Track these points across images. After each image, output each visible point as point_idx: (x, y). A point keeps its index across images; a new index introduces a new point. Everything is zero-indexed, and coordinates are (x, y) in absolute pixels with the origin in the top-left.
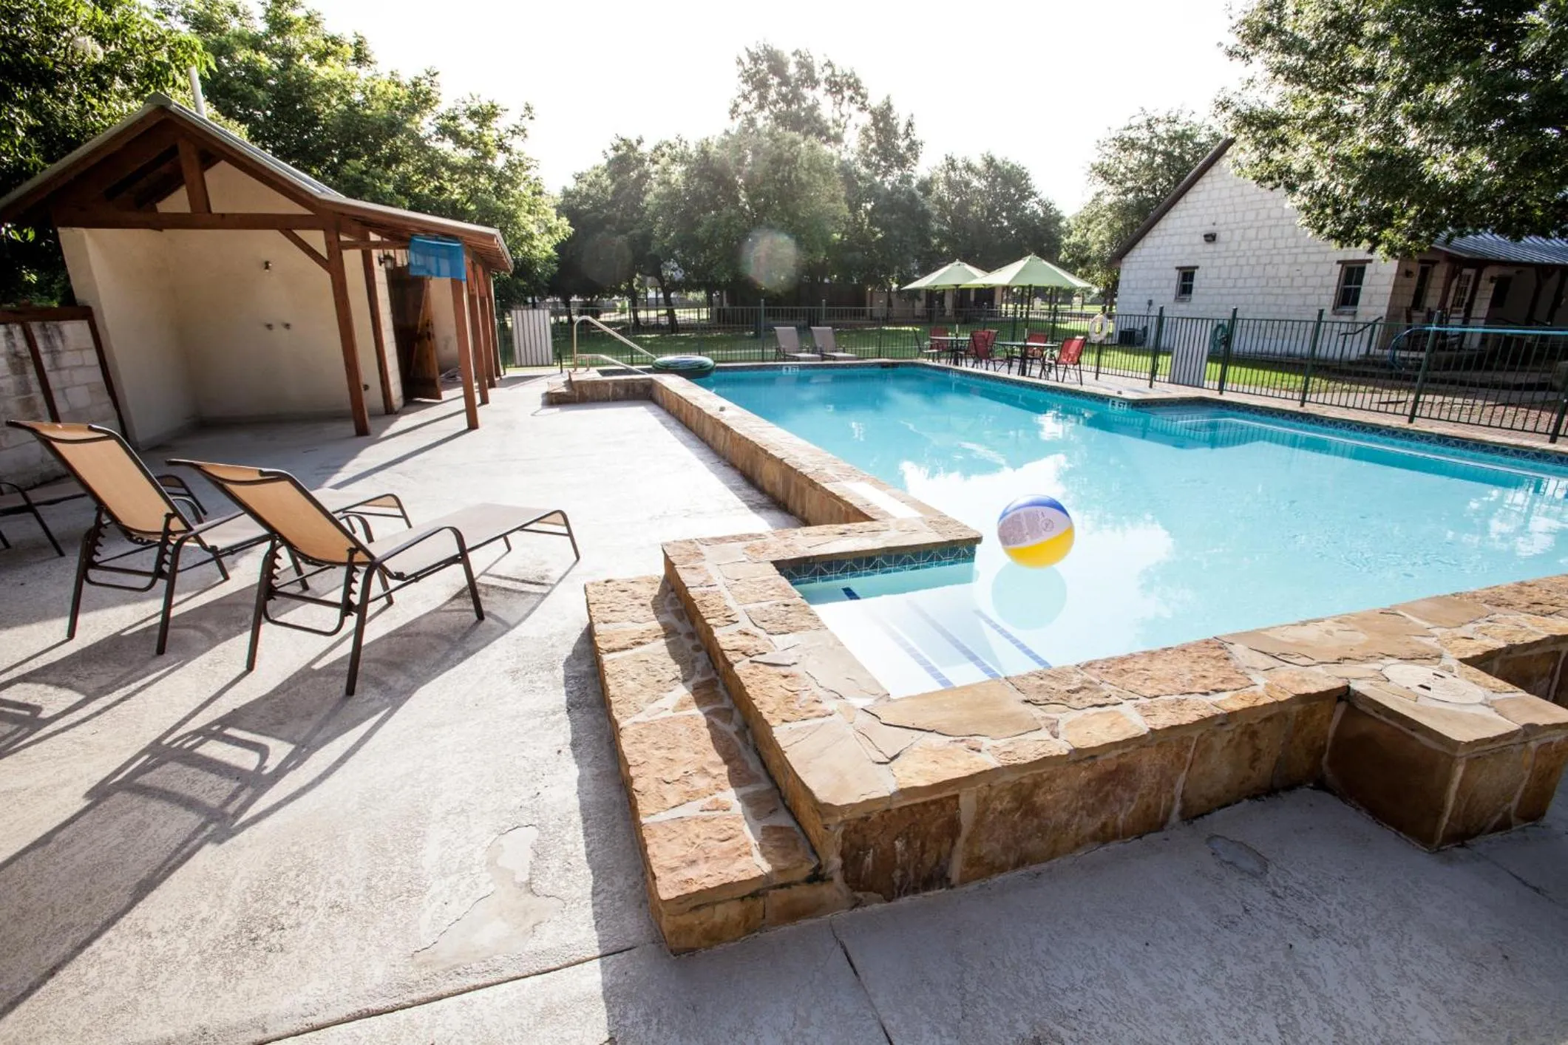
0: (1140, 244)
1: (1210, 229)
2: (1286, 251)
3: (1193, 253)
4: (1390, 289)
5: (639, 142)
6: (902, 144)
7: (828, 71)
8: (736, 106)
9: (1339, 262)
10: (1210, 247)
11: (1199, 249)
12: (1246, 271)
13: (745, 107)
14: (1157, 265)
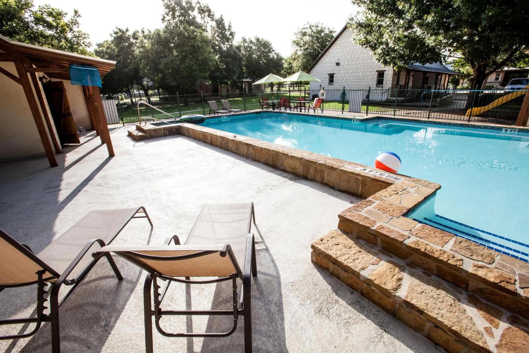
0: (315, 67)
1: (338, 61)
2: (361, 68)
3: (333, 69)
4: (391, 79)
5: (127, 30)
6: (228, 33)
7: (198, 5)
8: (164, 17)
9: (377, 71)
10: (338, 67)
11: (334, 68)
12: (350, 75)
13: (167, 18)
14: (321, 73)
